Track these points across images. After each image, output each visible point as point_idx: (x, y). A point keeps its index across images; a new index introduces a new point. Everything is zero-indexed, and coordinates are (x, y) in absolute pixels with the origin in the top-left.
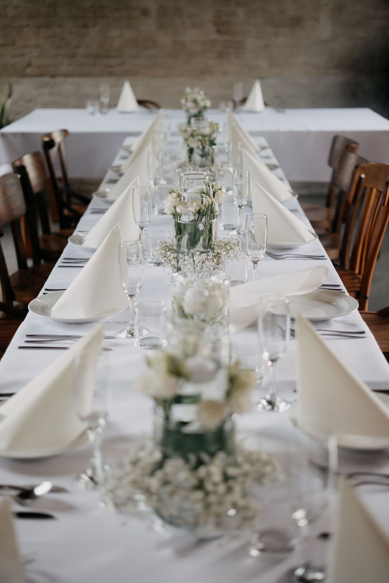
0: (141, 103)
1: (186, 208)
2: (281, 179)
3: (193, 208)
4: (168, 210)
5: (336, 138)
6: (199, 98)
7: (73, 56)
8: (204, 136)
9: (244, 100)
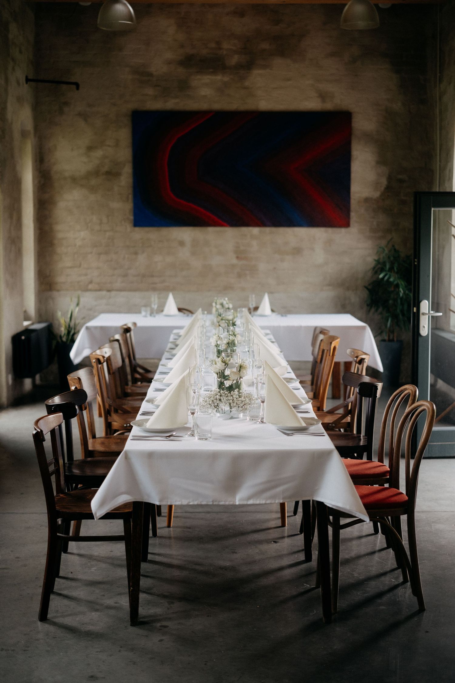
0: (180, 310)
1: (222, 341)
2: (273, 342)
3: (225, 341)
4: (213, 344)
5: (316, 328)
6: (225, 303)
7: (126, 275)
8: (229, 320)
9: (256, 309)
